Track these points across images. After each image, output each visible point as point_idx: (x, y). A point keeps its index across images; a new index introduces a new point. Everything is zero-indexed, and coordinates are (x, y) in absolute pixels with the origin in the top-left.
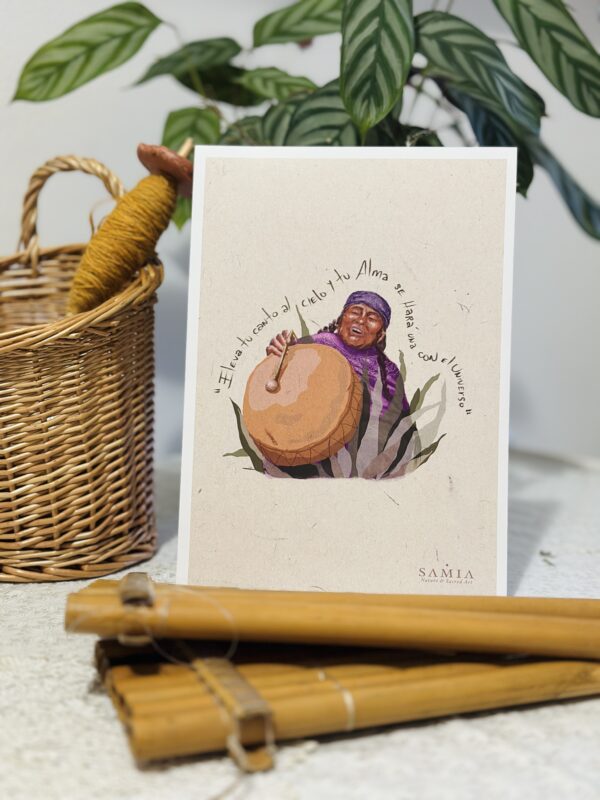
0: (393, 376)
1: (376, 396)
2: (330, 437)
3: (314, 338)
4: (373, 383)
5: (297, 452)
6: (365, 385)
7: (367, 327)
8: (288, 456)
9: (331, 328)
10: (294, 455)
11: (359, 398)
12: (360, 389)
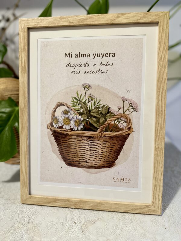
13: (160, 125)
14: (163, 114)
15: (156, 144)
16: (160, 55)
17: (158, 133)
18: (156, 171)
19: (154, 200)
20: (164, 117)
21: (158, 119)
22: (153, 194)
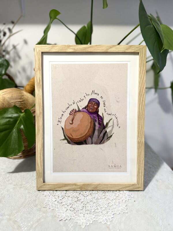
0: (101, 119)
1: (97, 124)
2: (86, 135)
3: (81, 110)
4: (96, 121)
5: (78, 138)
6: (94, 122)
7: (94, 107)
8: (76, 140)
9: (85, 108)
10: (77, 139)
11: (93, 125)
12: (93, 123)
13: (141, 125)
14: (143, 118)
15: (139, 139)
16: (140, 76)
17: (140, 131)
18: (139, 158)
19: (138, 180)
20: (144, 120)
21: (139, 121)
22: (138, 175)
